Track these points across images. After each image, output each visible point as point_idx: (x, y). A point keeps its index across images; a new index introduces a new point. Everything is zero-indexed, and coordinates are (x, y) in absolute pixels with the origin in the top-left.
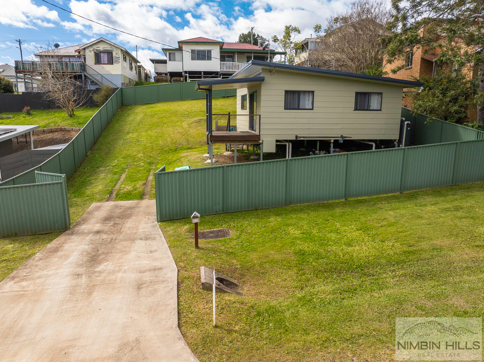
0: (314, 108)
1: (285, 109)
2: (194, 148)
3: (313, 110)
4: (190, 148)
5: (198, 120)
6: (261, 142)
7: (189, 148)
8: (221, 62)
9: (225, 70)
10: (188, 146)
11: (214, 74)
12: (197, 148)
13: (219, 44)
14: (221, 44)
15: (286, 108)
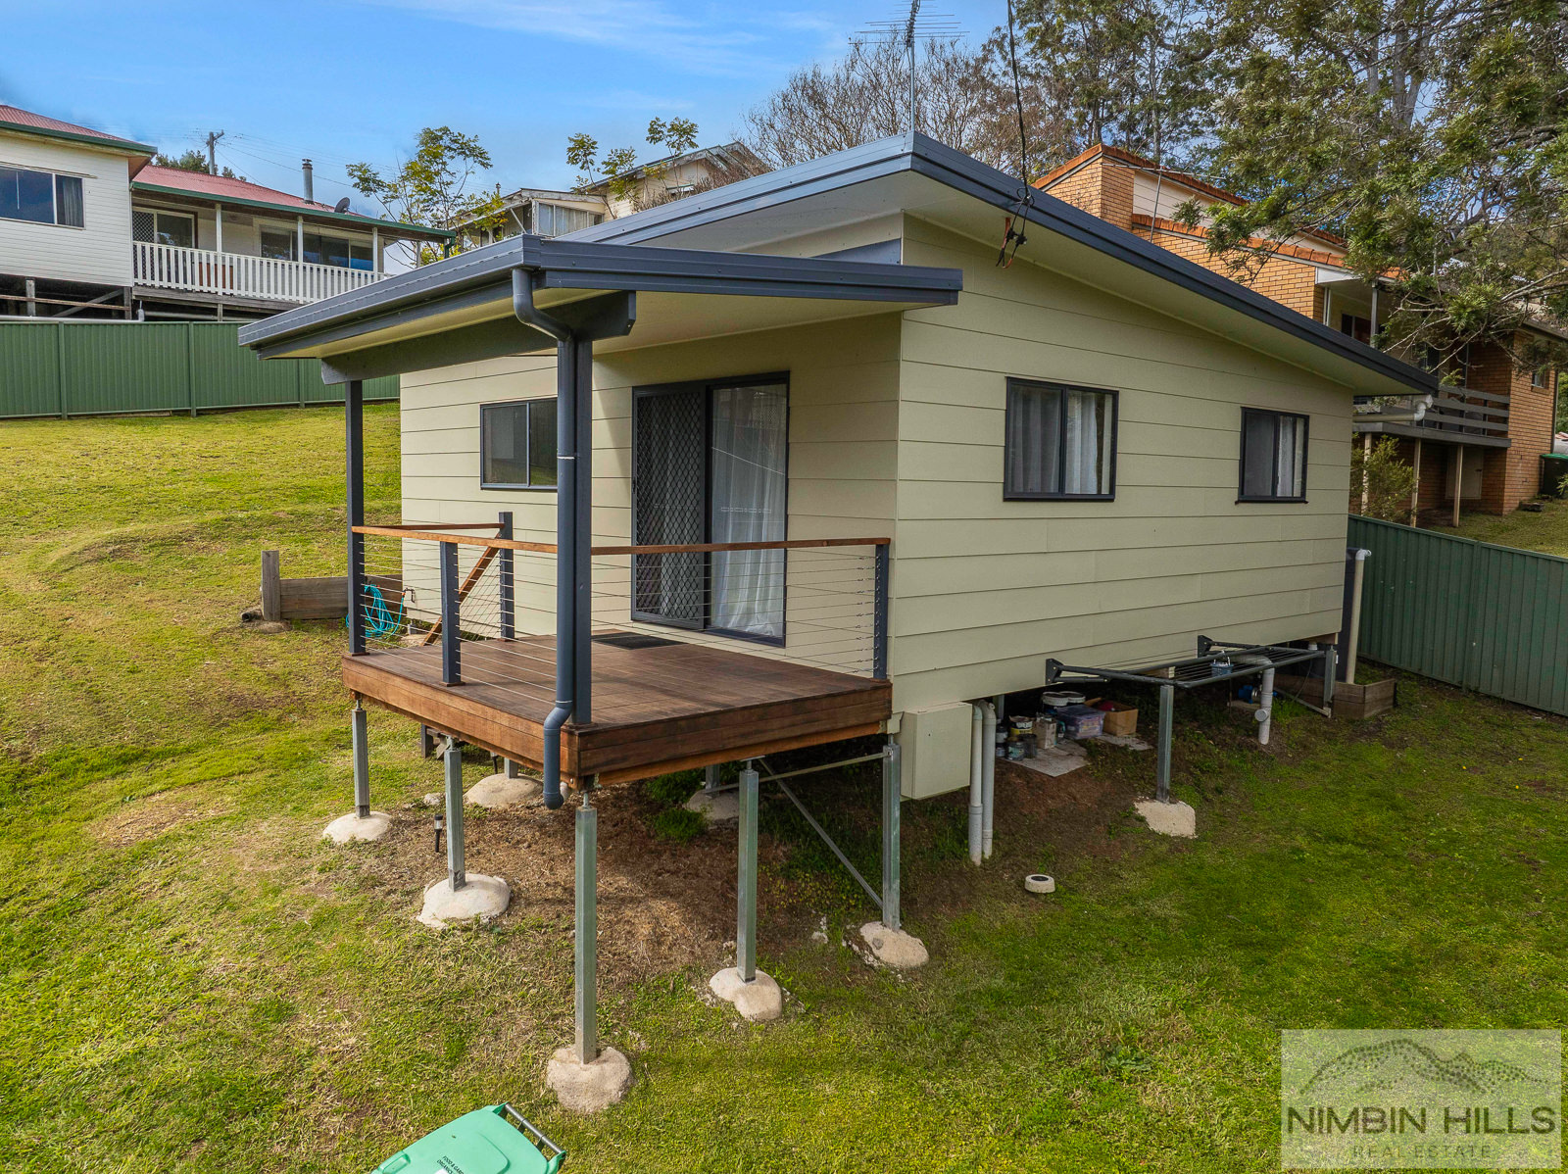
0: (1117, 489)
1: (1006, 500)
2: (163, 755)
3: (1112, 500)
4: (137, 758)
5: (106, 544)
6: (892, 727)
7: (127, 760)
8: (139, 244)
9: (159, 284)
10: (110, 743)
11: (102, 299)
12: (188, 751)
13: (126, 153)
14: (137, 156)
15: (1012, 495)
